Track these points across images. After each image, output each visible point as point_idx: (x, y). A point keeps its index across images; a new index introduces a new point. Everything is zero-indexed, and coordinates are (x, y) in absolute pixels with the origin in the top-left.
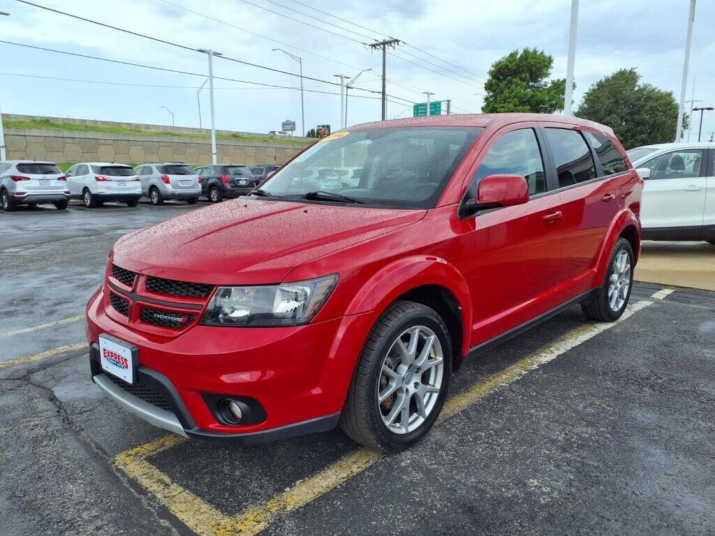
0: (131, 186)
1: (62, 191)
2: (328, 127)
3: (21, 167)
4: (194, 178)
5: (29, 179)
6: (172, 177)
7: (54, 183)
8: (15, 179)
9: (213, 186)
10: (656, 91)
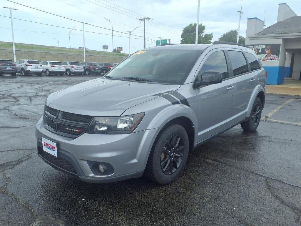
0: (62, 69)
1: (41, 70)
2: (122, 48)
3: (28, 62)
4: (81, 66)
5: (31, 66)
6: (74, 66)
7: (39, 67)
8: (27, 65)
9: (87, 69)
10: (244, 38)
